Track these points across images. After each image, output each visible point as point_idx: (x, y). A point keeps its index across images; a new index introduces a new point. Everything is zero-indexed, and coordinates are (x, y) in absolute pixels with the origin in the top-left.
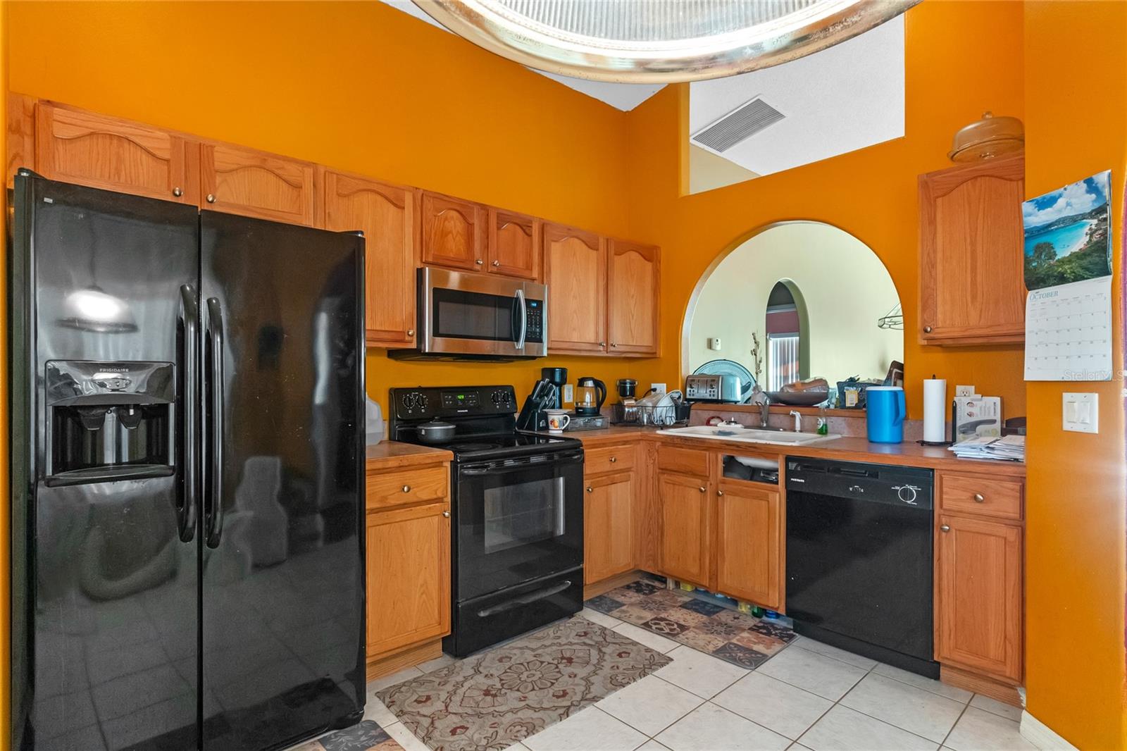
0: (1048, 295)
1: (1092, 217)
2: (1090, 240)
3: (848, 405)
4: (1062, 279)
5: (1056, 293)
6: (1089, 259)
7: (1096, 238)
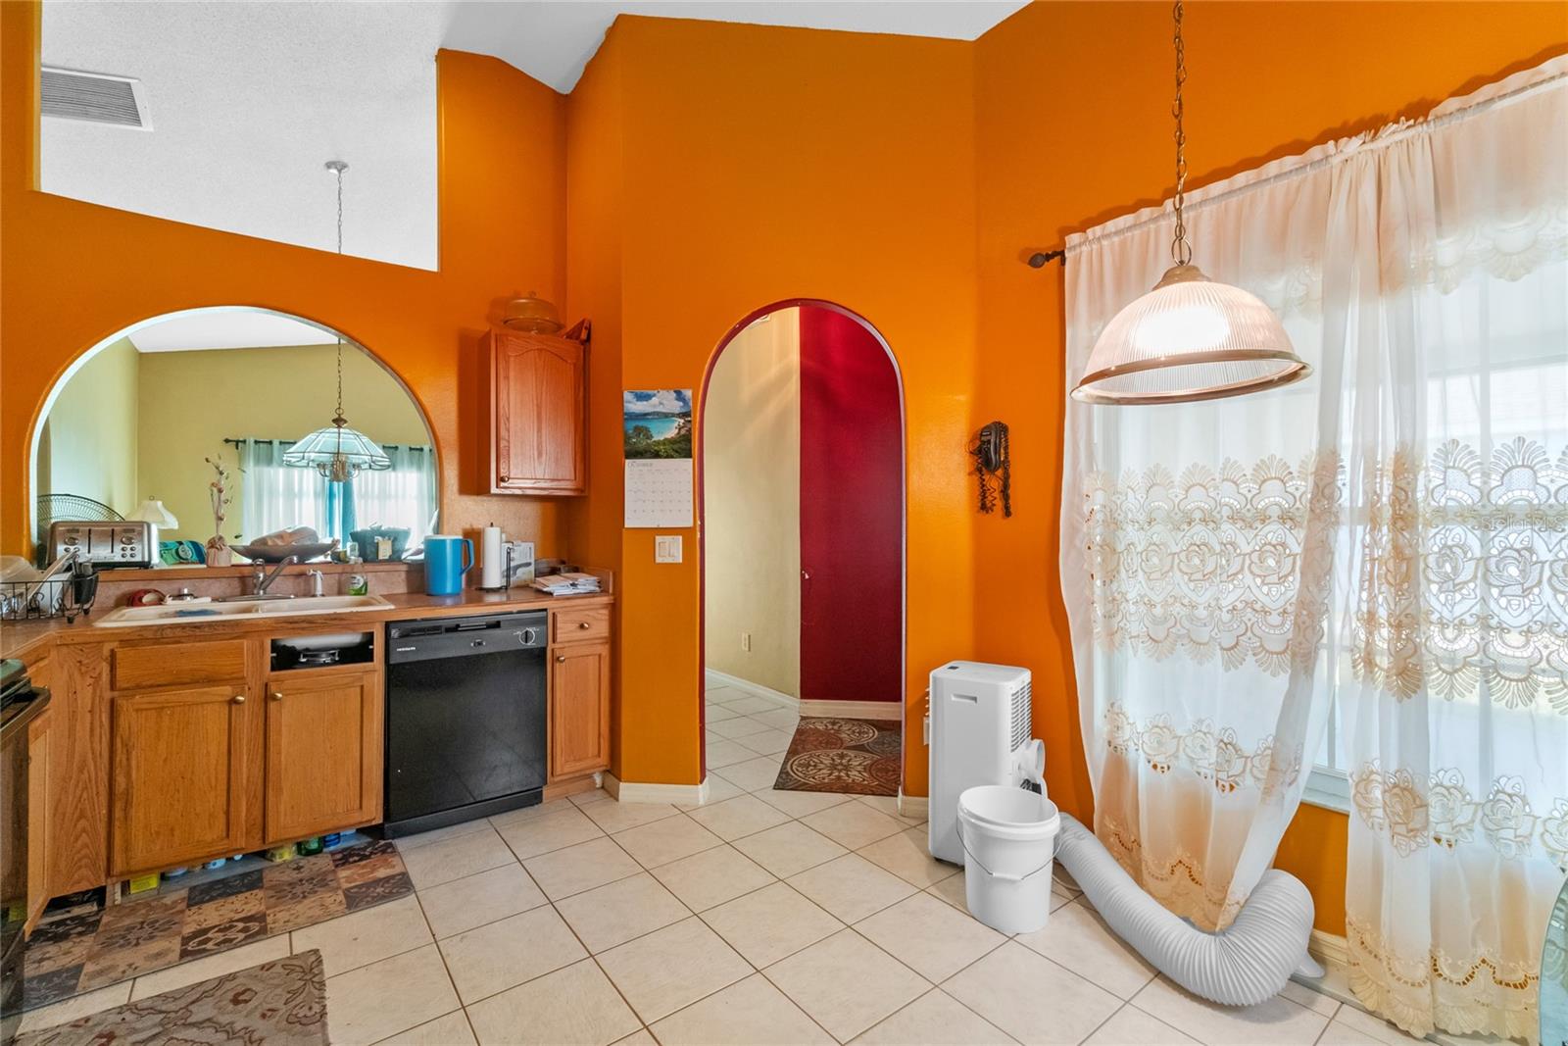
0: (644, 465)
1: (680, 418)
2: (678, 433)
3: (381, 557)
4: (657, 455)
5: (651, 465)
6: (679, 445)
7: (683, 432)
